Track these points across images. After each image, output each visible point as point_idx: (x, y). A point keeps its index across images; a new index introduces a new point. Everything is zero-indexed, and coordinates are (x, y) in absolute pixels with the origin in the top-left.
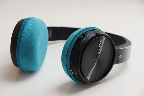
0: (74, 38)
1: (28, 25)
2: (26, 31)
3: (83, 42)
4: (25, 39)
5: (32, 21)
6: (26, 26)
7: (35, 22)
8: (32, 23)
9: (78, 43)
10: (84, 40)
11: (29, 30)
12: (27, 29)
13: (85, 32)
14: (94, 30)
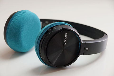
0: (44, 30)
1: (17, 16)
2: (14, 20)
3: (50, 34)
4: (12, 26)
5: (22, 13)
6: (16, 16)
7: (24, 14)
8: (21, 15)
9: (46, 35)
10: (51, 32)
11: (17, 20)
12: (15, 19)
13: (54, 26)
14: (63, 25)
